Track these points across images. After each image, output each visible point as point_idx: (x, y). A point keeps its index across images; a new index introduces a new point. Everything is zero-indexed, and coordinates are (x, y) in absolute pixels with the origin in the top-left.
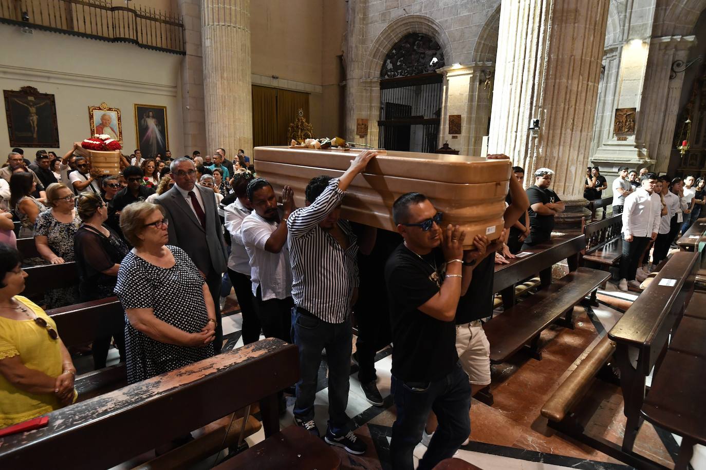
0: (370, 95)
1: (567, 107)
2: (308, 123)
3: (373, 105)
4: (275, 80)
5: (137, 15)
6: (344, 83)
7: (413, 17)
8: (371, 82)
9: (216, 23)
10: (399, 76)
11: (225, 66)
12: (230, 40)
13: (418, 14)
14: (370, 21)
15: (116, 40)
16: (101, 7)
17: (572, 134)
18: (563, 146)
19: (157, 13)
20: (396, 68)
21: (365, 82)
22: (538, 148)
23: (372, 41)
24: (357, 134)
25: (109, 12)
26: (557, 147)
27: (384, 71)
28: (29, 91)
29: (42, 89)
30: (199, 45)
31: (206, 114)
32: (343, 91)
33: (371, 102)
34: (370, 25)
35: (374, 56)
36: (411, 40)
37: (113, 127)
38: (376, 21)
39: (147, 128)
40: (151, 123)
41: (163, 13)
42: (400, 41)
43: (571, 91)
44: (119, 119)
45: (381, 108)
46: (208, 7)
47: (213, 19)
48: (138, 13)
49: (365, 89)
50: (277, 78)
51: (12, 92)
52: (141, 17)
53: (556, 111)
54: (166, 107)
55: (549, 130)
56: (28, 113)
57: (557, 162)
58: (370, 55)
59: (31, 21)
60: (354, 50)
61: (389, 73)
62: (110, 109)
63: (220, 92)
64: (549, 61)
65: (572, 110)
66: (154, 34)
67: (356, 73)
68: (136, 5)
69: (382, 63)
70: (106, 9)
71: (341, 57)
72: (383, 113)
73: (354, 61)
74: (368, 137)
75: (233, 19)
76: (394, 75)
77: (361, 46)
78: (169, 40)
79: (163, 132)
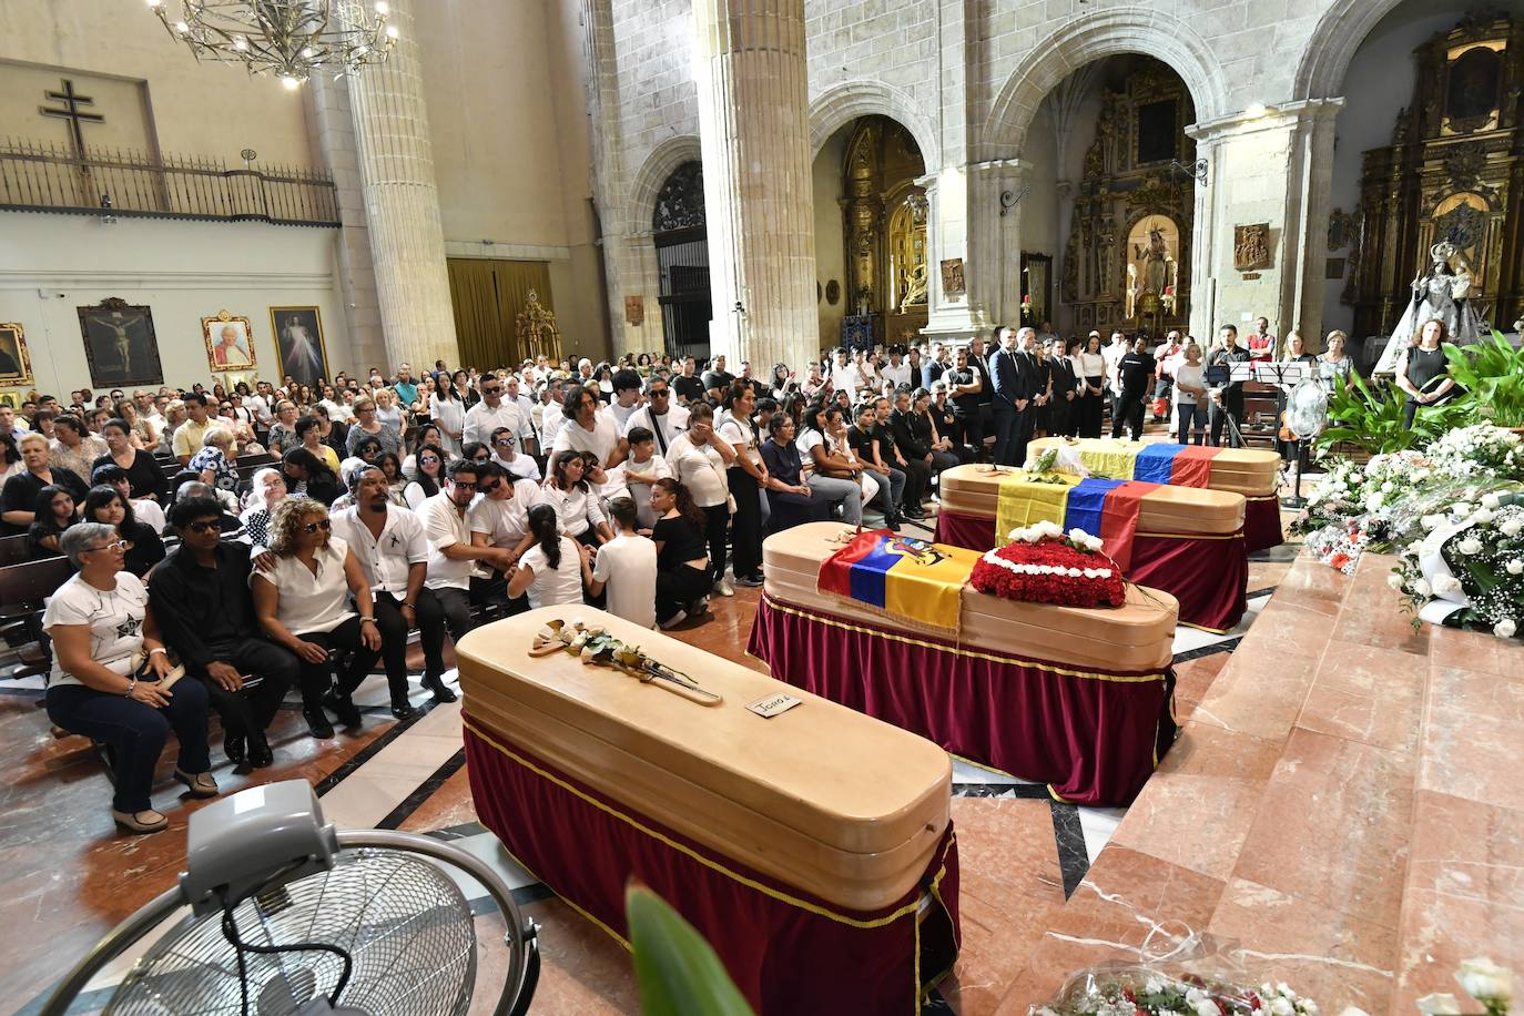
0: (642, 259)
3: (647, 273)
4: (488, 247)
6: (600, 241)
7: (686, 140)
8: (639, 239)
9: (383, 183)
10: (680, 227)
11: (403, 241)
12: (407, 204)
13: (691, 134)
14: (626, 145)
15: (236, 218)
16: (210, 174)
19: (293, 169)
20: (674, 214)
21: (631, 239)
23: (634, 175)
24: (628, 320)
25: (223, 179)
27: (657, 220)
29: (133, 300)
30: (361, 210)
32: (600, 251)
33: (643, 268)
34: (627, 151)
35: (640, 199)
36: (689, 172)
37: (240, 345)
39: (292, 342)
40: (298, 334)
41: (301, 169)
42: (675, 173)
44: (248, 331)
45: (661, 277)
47: (379, 176)
48: (265, 174)
49: (632, 250)
50: (492, 243)
54: (318, 307)
56: (115, 336)
58: (633, 196)
59: (113, 207)
60: (608, 191)
61: (665, 223)
63: (399, 280)
66: (291, 201)
67: (614, 226)
68: (261, 163)
69: (653, 207)
70: (218, 174)
71: (591, 200)
72: (667, 284)
73: (608, 208)
74: (646, 322)
75: (409, 173)
76: (673, 225)
77: (617, 183)
78: (314, 208)
79: (317, 345)
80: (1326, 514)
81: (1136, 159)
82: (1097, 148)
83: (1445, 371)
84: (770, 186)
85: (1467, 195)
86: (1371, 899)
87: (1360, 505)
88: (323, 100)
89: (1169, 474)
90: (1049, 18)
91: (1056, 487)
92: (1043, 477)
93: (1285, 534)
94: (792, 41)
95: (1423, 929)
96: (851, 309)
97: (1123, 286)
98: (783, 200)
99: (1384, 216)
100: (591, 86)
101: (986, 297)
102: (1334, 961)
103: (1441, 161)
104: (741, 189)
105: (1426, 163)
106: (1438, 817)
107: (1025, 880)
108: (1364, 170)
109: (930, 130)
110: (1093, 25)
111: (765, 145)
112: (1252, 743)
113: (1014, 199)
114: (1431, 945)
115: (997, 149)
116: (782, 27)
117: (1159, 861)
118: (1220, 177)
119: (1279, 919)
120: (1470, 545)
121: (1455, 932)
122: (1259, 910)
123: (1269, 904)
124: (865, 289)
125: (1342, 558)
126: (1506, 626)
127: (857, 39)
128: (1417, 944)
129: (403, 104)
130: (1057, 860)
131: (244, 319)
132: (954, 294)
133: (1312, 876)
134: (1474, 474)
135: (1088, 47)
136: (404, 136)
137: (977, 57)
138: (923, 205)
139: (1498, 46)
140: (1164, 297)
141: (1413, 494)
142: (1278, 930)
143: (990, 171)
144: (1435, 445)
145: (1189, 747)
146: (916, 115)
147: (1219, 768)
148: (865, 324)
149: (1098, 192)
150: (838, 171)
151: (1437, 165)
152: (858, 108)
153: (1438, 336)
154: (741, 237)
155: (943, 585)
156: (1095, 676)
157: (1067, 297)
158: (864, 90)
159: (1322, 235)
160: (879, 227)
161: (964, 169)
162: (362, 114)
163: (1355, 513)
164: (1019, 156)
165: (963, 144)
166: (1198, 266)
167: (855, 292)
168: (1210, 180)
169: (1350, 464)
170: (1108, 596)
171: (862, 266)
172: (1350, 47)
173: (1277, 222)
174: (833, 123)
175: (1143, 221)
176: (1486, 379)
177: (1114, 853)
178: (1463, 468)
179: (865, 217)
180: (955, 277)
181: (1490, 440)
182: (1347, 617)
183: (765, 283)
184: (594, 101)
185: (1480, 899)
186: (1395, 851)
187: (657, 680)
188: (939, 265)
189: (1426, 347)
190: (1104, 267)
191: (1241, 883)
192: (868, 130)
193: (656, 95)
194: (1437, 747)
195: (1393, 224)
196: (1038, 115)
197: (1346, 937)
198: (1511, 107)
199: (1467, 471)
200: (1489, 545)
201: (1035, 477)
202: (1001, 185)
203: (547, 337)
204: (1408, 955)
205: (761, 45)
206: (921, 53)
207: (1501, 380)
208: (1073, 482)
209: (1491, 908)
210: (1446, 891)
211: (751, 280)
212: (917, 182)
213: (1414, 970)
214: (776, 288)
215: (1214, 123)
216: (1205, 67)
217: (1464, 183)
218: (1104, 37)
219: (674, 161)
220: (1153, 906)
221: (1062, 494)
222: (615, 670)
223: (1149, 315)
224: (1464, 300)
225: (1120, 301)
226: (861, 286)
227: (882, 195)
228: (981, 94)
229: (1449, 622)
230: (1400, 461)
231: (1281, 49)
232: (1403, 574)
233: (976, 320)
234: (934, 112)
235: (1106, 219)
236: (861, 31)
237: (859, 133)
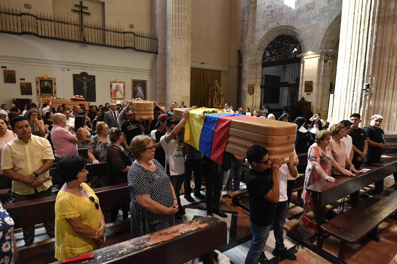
0: (256, 71)
1: (389, 76)
2: (220, 88)
3: (258, 76)
4: (203, 65)
5: (135, 35)
6: (241, 65)
7: (282, 26)
8: (257, 64)
9: (174, 37)
10: (273, 60)
11: (178, 58)
12: (180, 45)
13: (286, 25)
14: (257, 30)
15: (125, 48)
16: (119, 32)
17: (393, 93)
18: (387, 100)
19: (145, 33)
20: (271, 55)
21: (253, 64)
22: (369, 101)
23: (258, 41)
24: (248, 93)
25: (122, 35)
26: (383, 101)
27: (264, 57)
28: (84, 74)
29: (90, 73)
30: (165, 48)
31: (167, 83)
32: (240, 69)
33: (256, 75)
34: (257, 32)
35: (259, 50)
36: (281, 39)
37: (121, 91)
38: (260, 30)
39: (137, 91)
40: (139, 89)
41: (148, 34)
42: (275, 40)
43: (391, 66)
44: (124, 87)
45: (263, 78)
46: (170, 29)
47: (173, 35)
48: (136, 34)
49: (253, 68)
50: (204, 63)
51: (77, 75)
52: (137, 36)
53: (381, 78)
54: (147, 81)
55: (376, 90)
56: (83, 85)
57: (383, 110)
58: (256, 49)
59: (87, 41)
60: (247, 47)
61: (267, 58)
62: (120, 82)
63: (174, 72)
64: (375, 48)
65: (392, 78)
66: (143, 44)
67: (248, 59)
68: (135, 30)
69: (263, 53)
70: (121, 33)
71: (240, 50)
72: (264, 81)
73: (247, 53)
74: (255, 94)
76: (271, 59)
77: (251, 44)
78: (150, 47)
79: (145, 93)
100: (246, 9)
129: (184, 10)
131: (123, 83)
162: (170, 13)
184: (246, 15)
193: (272, 11)
219: (276, 35)
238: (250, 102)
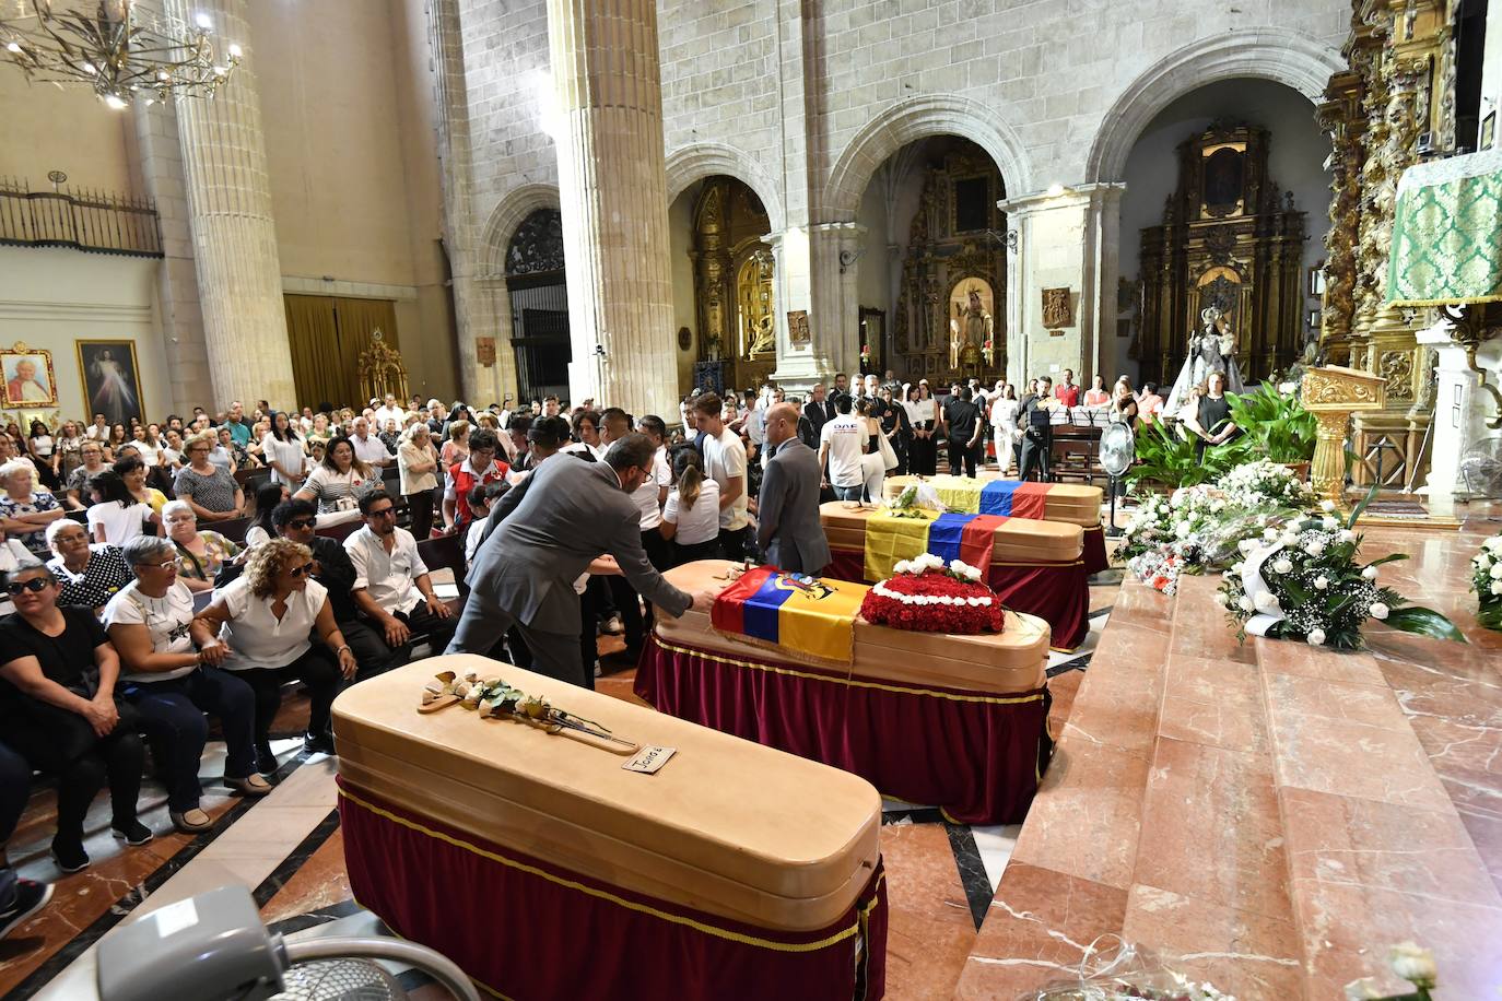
0: (493, 301)
3: (499, 315)
4: (328, 284)
6: (450, 283)
7: (539, 187)
8: (491, 281)
9: (215, 213)
10: (532, 271)
11: (235, 275)
12: (240, 236)
13: (545, 183)
14: (478, 189)
15: (39, 243)
16: (10, 195)
19: (109, 195)
20: (527, 259)
21: (483, 282)
23: (485, 220)
24: (479, 361)
25: (25, 202)
27: (510, 264)
30: (187, 240)
31: (209, 348)
32: (450, 293)
33: (495, 311)
34: (478, 196)
35: (492, 243)
36: (542, 219)
37: (39, 380)
38: (487, 191)
39: (102, 377)
40: (109, 369)
41: (119, 196)
42: (527, 220)
44: (50, 367)
45: (514, 320)
47: (209, 206)
48: (76, 198)
49: (483, 292)
50: (332, 280)
52: (80, 203)
54: (133, 341)
58: (484, 239)
60: (458, 233)
61: (518, 267)
63: (229, 314)
66: (109, 228)
67: (464, 268)
68: (71, 186)
69: (505, 251)
70: (19, 196)
71: (440, 241)
72: (520, 327)
73: (459, 250)
74: (498, 364)
75: (243, 204)
76: (526, 269)
77: (468, 226)
78: (132, 237)
79: (132, 382)
80: (1144, 541)
81: (955, 228)
82: (921, 217)
83: (1229, 416)
84: (629, 235)
85: (1223, 269)
86: (1254, 893)
87: (1170, 532)
88: (147, 126)
89: (1010, 508)
90: (879, 98)
91: (918, 522)
92: (905, 512)
93: (1110, 560)
94: (649, 101)
95: (1316, 917)
96: (702, 355)
97: (948, 339)
98: (642, 249)
99: (1160, 284)
100: (441, 130)
101: (829, 347)
102: (1236, 955)
103: (1202, 240)
104: (601, 236)
105: (1191, 241)
106: (1302, 810)
107: (933, 905)
108: (1142, 245)
109: (774, 192)
110: (918, 108)
111: (623, 194)
112: (1119, 753)
113: (851, 259)
114: (1326, 931)
115: (836, 213)
116: (640, 87)
117: (1058, 875)
118: (1029, 246)
119: (1182, 921)
120: (1283, 565)
121: (1342, 917)
122: (1164, 914)
123: (1171, 907)
124: (716, 336)
125: (1162, 580)
126: (1317, 635)
127: (705, 104)
128: (1314, 931)
129: (239, 136)
130: (960, 882)
131: (45, 353)
132: (799, 343)
133: (1202, 875)
134: (1261, 503)
135: (913, 126)
136: (238, 168)
137: (816, 129)
138: (769, 260)
139: (1240, 148)
140: (984, 350)
141: (1215, 523)
142: (1183, 931)
143: (830, 233)
144: (1224, 480)
145: (1065, 761)
146: (761, 178)
147: (1094, 781)
148: (716, 369)
149: (923, 256)
150: (688, 226)
151: (1200, 243)
152: (707, 168)
153: (1220, 386)
154: (601, 283)
155: (836, 618)
156: (982, 699)
157: (899, 348)
158: (713, 152)
159: (1113, 298)
160: (728, 279)
161: (807, 229)
162: (192, 142)
163: (1167, 540)
164: (854, 220)
165: (805, 206)
166: (1012, 323)
167: (706, 340)
168: (1020, 249)
169: (1158, 496)
170: (991, 623)
171: (712, 314)
172: (1129, 141)
173: (1077, 287)
174: (686, 179)
175: (963, 282)
176: (1261, 423)
177: (1015, 871)
178: (1252, 499)
179: (714, 269)
180: (801, 327)
181: (1271, 475)
182: (1180, 632)
183: (625, 329)
184: (444, 145)
185: (1353, 883)
186: (1264, 845)
187: (566, 730)
188: (785, 318)
189: (1213, 395)
190: (931, 323)
191: (1142, 890)
192: (715, 189)
193: (509, 143)
194: (1287, 746)
195: (1167, 292)
196: (871, 185)
197: (1240, 930)
198: (1253, 198)
199: (1255, 501)
200: (1298, 564)
201: (898, 512)
202: (840, 245)
203: (393, 379)
204: (1310, 943)
205: (619, 103)
206: (765, 121)
207: (1274, 423)
208: (933, 517)
209: (1364, 890)
210: (1325, 878)
211: (611, 325)
212: (764, 239)
213: (1318, 956)
214: (636, 332)
215: (1022, 200)
216: (1013, 150)
217: (1221, 259)
218: (927, 119)
219: (527, 207)
220: (1060, 920)
221: (925, 527)
222: (518, 722)
223: (971, 366)
224: (1230, 356)
225: (945, 353)
226: (712, 334)
227: (730, 249)
228: (820, 162)
229: (1271, 634)
230: (1200, 493)
231: (1074, 139)
232: (1228, 592)
233: (820, 367)
234: (778, 175)
235: (931, 280)
236: (709, 98)
237: (708, 191)
238: (490, 387)
